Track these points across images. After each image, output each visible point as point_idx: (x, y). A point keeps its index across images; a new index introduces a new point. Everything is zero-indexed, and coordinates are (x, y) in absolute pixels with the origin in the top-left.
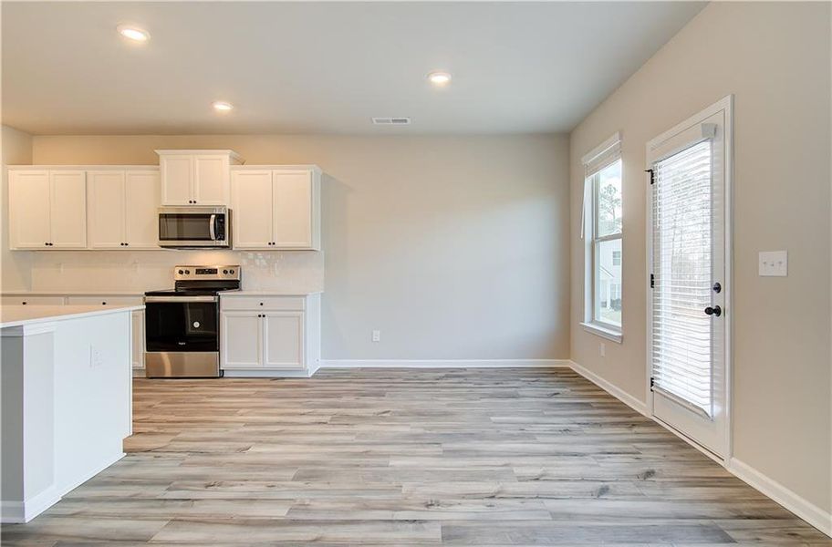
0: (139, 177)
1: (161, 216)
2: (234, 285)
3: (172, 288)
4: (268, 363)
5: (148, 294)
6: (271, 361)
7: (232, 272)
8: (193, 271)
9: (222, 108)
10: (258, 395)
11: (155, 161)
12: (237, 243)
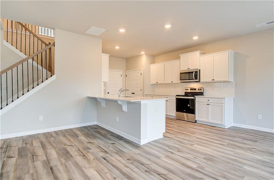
0: (176, 63)
1: (181, 73)
2: (201, 94)
3: (184, 94)
4: (210, 121)
5: (177, 96)
6: (211, 120)
7: (201, 90)
8: (189, 89)
9: (196, 38)
10: (204, 130)
11: (179, 58)
12: (202, 80)
